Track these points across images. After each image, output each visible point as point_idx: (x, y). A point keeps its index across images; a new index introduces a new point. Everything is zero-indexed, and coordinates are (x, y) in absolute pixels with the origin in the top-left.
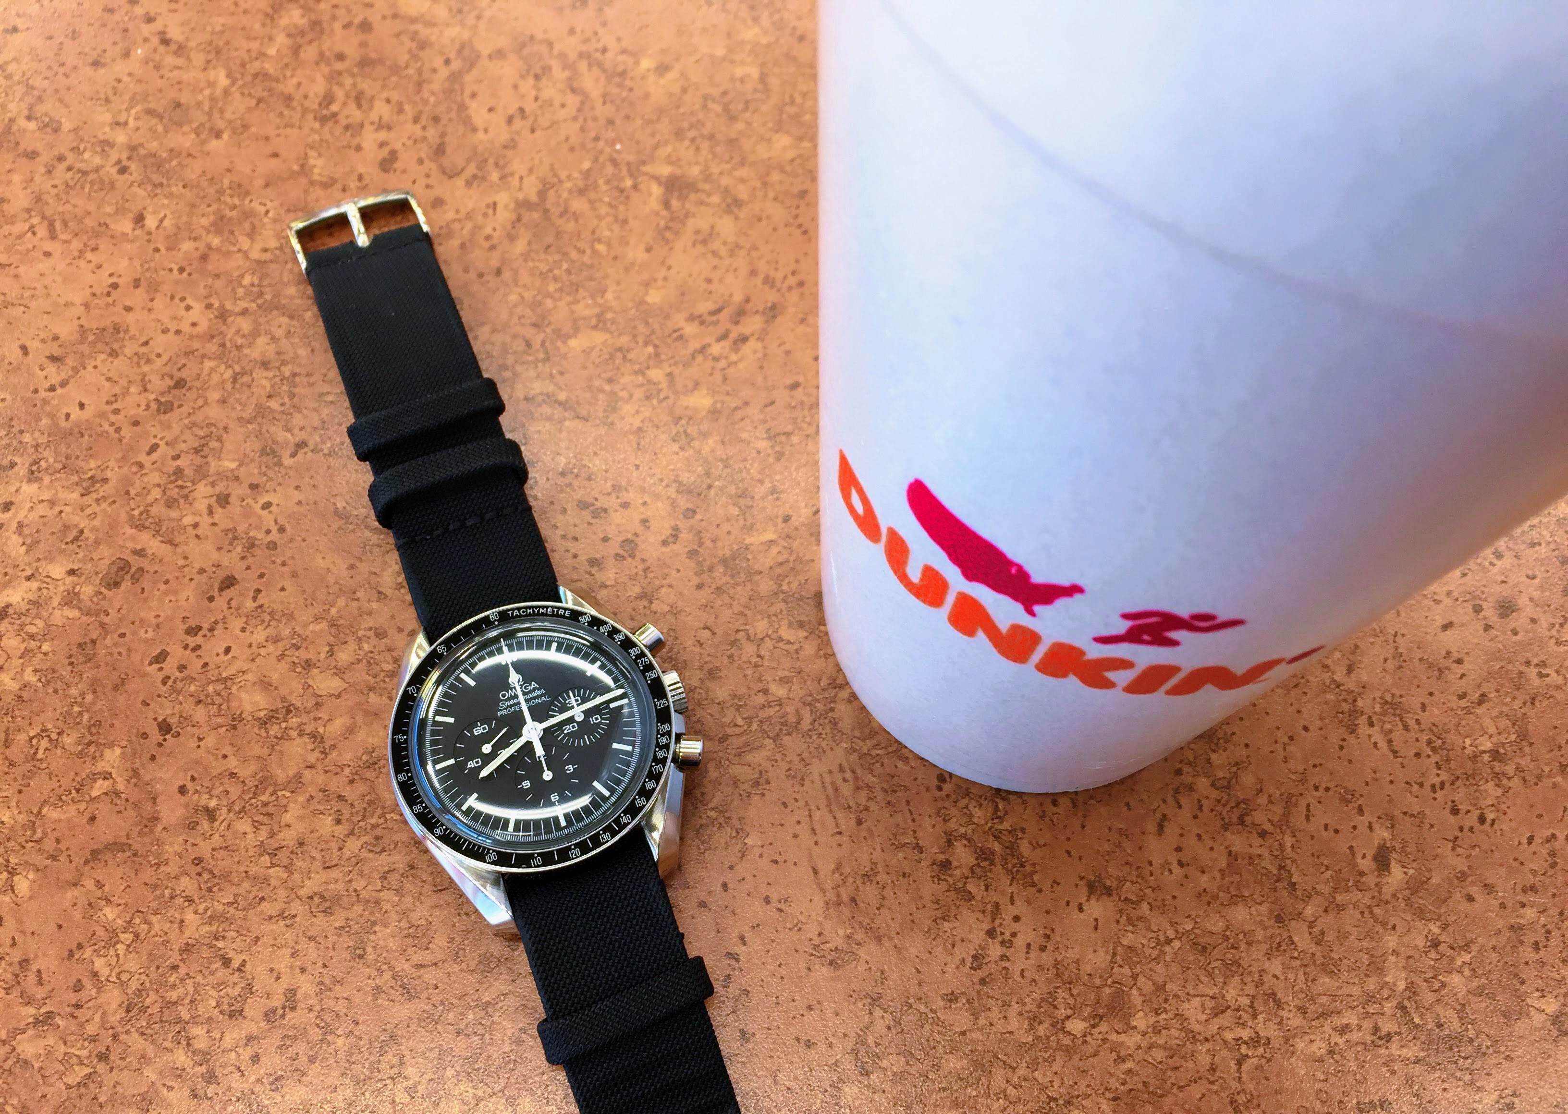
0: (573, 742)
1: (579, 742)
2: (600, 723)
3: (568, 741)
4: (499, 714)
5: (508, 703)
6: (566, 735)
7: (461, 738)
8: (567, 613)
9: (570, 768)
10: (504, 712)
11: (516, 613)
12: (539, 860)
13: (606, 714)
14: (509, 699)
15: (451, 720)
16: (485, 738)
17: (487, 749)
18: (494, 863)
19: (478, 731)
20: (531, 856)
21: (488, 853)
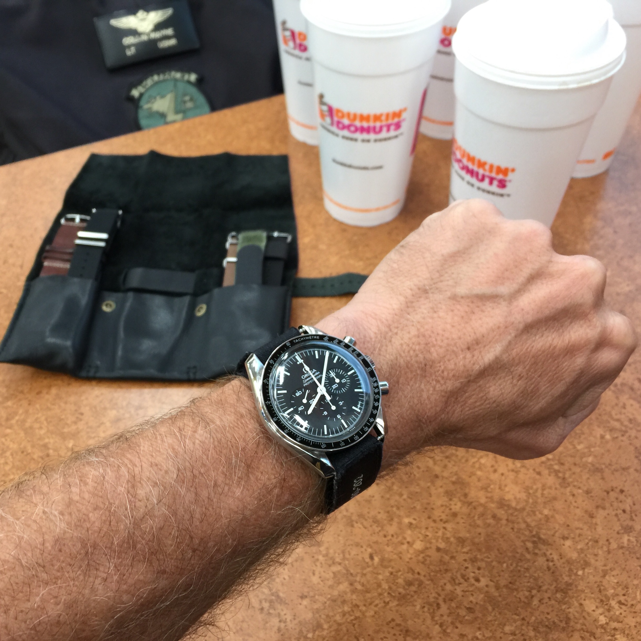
0: (338, 392)
1: (341, 392)
2: (346, 382)
3: (336, 392)
4: (304, 385)
5: (306, 380)
6: (334, 389)
7: (292, 398)
8: (318, 337)
9: (341, 403)
10: (306, 384)
11: (297, 341)
12: (343, 444)
13: (347, 378)
14: (306, 378)
15: (285, 392)
16: (302, 397)
17: (305, 401)
18: (325, 448)
19: (298, 394)
20: (339, 442)
21: (322, 444)
